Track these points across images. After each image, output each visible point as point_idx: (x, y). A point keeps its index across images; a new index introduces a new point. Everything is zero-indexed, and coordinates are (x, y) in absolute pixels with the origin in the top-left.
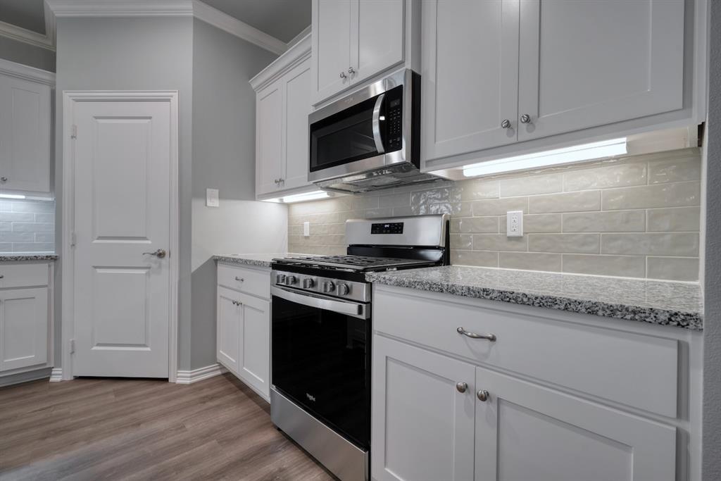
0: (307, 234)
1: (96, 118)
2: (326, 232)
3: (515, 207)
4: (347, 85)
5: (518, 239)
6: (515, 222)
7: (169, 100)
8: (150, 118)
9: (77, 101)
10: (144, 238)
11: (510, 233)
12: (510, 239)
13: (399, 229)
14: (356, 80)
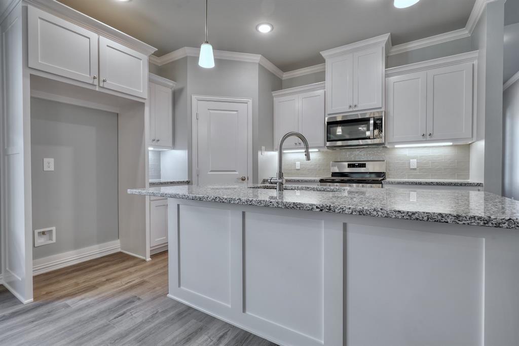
0: (299, 168)
1: (209, 109)
2: (312, 167)
3: (413, 158)
4: (351, 110)
5: (415, 169)
6: (414, 163)
7: (247, 103)
8: (237, 111)
9: (198, 100)
10: (235, 171)
11: (411, 167)
12: (411, 169)
13: (363, 166)
14: (356, 109)
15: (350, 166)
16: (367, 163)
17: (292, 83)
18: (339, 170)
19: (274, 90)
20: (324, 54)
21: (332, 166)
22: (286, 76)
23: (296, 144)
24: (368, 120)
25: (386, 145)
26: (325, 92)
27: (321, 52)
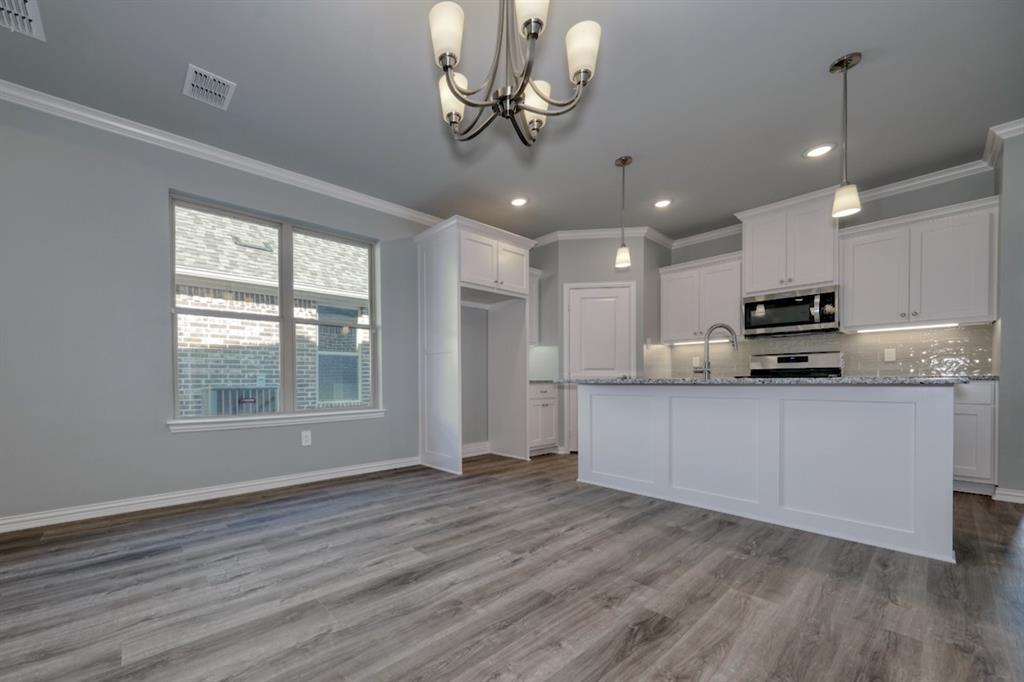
0: (696, 365)
2: (719, 363)
3: (889, 348)
4: (783, 286)
5: (893, 362)
6: (890, 354)
7: (628, 287)
8: (615, 298)
11: (886, 360)
12: (887, 363)
13: (805, 359)
14: (792, 284)
15: (780, 360)
16: (810, 356)
17: (687, 256)
18: (763, 365)
19: (662, 266)
20: (739, 216)
21: (752, 361)
22: (677, 245)
23: (695, 334)
24: (812, 298)
25: (842, 330)
26: (741, 265)
27: (736, 215)
